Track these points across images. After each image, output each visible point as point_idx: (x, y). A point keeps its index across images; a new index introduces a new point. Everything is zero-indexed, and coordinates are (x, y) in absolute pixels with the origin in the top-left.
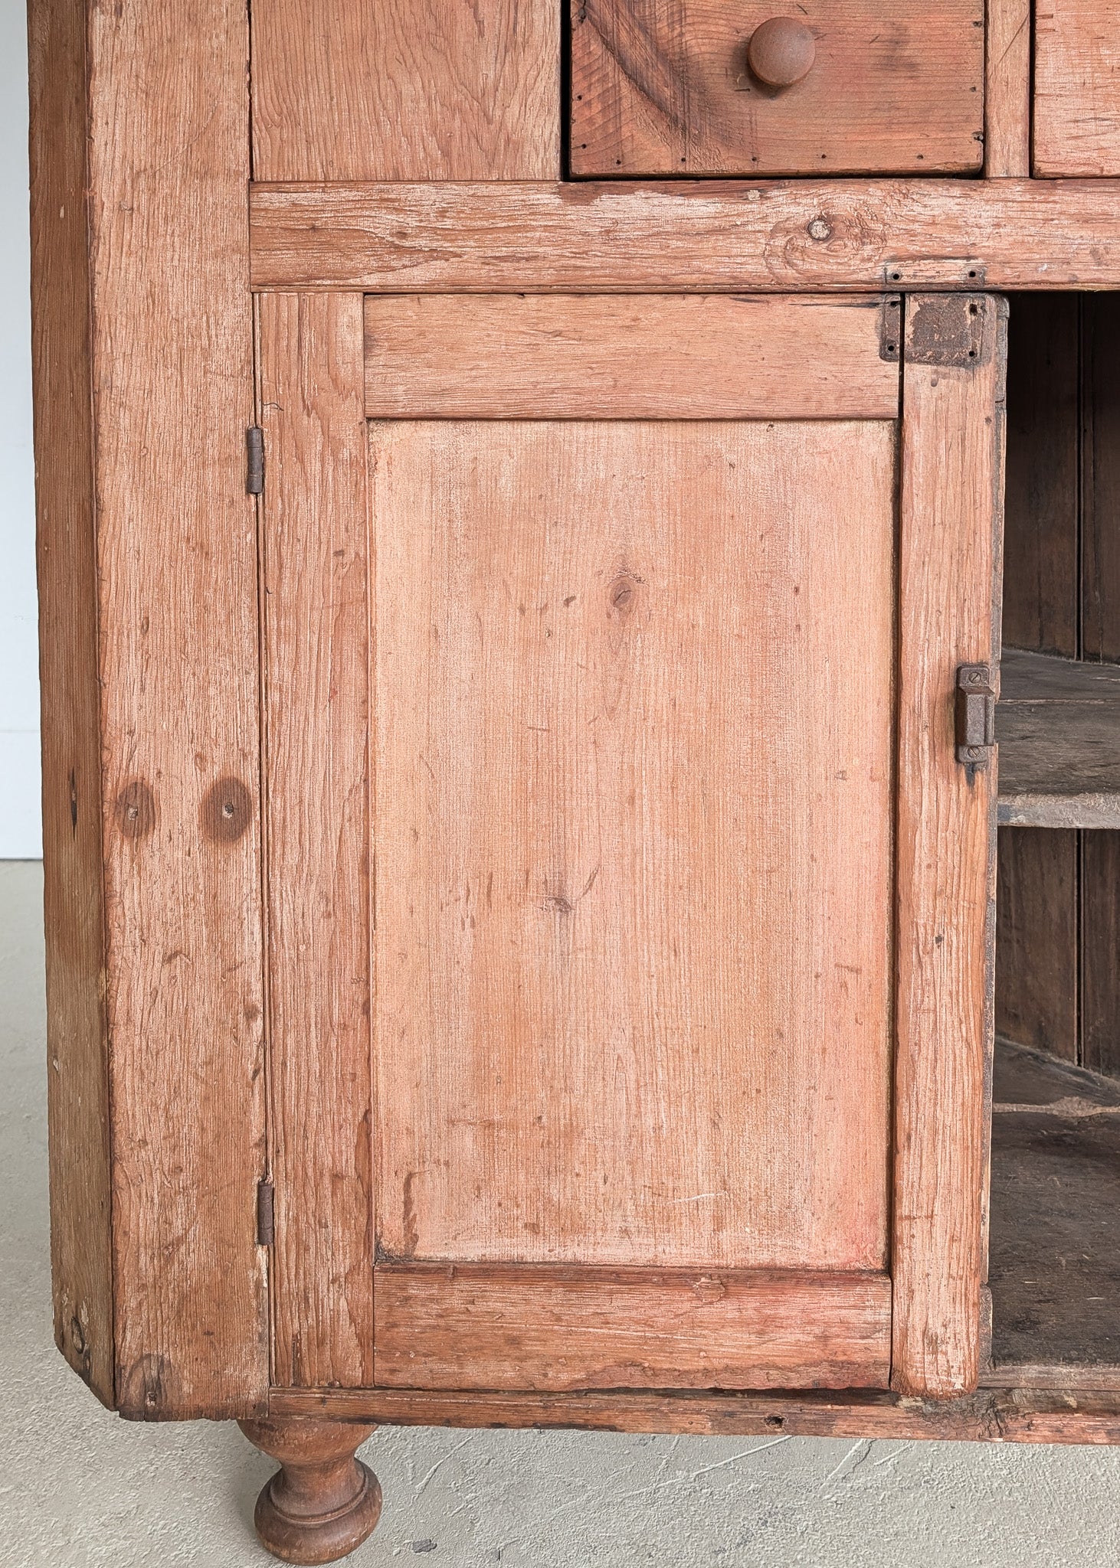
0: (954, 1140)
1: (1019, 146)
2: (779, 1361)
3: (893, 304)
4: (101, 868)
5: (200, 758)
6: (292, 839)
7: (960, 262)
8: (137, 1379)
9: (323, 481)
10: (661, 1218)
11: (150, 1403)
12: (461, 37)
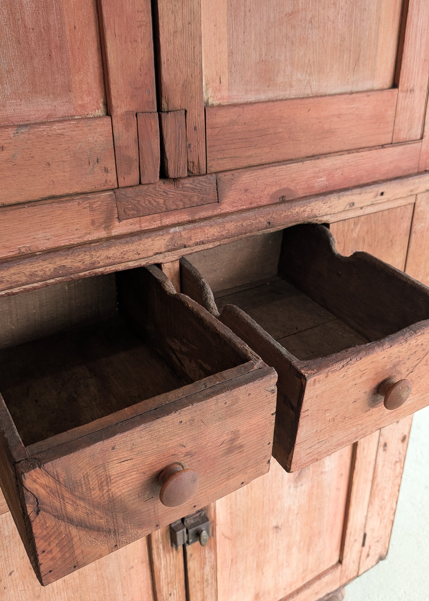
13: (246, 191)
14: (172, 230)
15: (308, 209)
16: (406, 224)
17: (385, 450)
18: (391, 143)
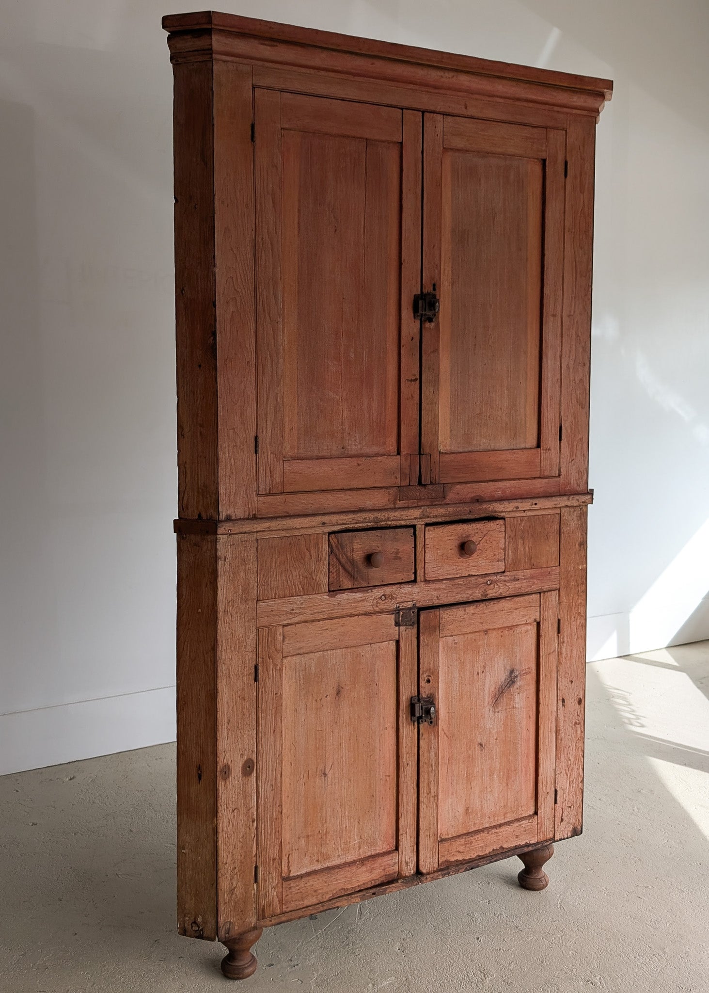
0: (411, 812)
1: (423, 574)
2: (375, 878)
3: (397, 613)
4: (215, 790)
5: (242, 755)
6: (264, 772)
7: (412, 602)
8: (224, 929)
9: (273, 675)
10: (346, 850)
11: (227, 935)
12: (307, 560)
13: (458, 494)
14: (423, 508)
15: (492, 507)
16: (556, 527)
17: (563, 705)
18: (540, 477)
